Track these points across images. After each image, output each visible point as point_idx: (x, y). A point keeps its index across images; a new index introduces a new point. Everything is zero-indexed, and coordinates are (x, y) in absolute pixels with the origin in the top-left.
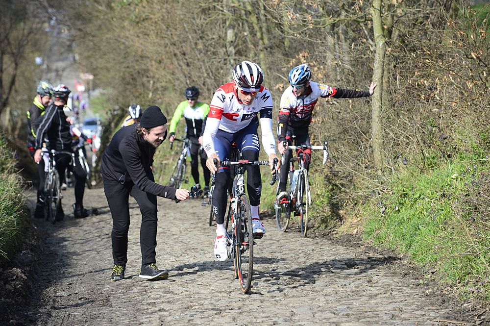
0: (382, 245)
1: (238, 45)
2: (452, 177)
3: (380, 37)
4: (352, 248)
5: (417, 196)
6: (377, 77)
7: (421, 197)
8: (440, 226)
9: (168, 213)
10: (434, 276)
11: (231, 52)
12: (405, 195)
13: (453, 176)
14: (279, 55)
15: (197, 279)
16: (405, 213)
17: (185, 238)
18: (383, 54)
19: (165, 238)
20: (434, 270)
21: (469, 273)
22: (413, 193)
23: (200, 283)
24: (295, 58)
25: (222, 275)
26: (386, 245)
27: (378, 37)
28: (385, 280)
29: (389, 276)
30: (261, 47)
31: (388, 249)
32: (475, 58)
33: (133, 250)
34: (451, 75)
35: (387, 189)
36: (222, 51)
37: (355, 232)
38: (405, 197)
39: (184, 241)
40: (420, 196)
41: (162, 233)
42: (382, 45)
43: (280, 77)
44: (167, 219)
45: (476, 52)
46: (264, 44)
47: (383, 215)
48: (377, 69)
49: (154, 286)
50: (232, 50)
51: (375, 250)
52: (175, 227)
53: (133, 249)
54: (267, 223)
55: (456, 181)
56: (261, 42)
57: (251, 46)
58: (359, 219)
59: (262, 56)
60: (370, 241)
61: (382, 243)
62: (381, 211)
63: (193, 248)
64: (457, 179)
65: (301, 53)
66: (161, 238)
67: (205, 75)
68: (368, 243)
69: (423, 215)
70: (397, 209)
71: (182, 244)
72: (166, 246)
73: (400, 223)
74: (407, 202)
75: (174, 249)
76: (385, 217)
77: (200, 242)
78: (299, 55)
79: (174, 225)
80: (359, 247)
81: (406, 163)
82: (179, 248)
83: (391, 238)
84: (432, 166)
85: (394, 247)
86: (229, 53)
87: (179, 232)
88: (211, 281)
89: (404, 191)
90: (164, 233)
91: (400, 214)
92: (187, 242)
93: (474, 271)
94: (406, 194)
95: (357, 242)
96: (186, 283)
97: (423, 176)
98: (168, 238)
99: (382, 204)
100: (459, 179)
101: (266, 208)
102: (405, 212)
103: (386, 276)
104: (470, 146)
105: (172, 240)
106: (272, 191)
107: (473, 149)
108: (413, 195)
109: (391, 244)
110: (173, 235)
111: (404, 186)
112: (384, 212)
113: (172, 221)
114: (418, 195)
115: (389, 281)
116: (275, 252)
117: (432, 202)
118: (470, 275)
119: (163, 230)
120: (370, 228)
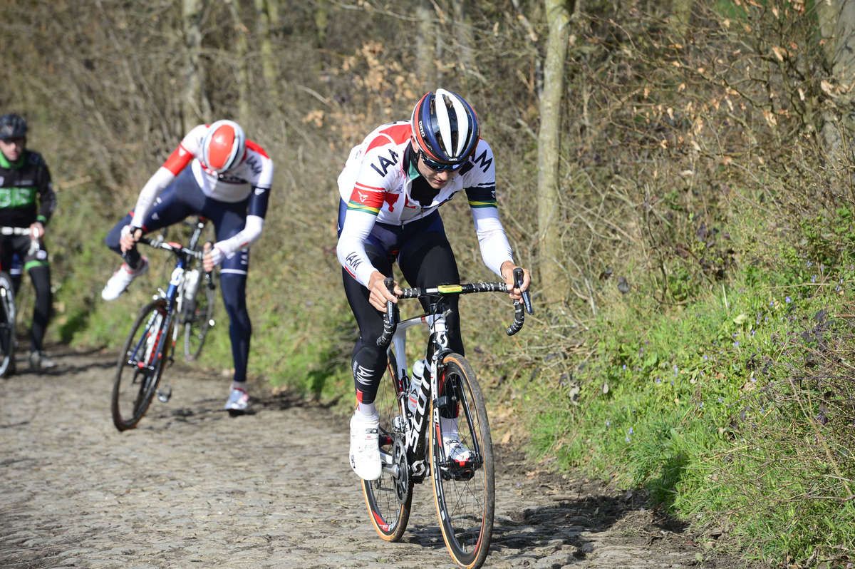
0: (577, 469)
1: (209, 23)
2: (734, 320)
3: (559, 10)
4: (507, 476)
5: (651, 361)
6: (550, 97)
7: (662, 364)
8: (721, 430)
9: (62, 393)
10: (721, 545)
11: (193, 37)
12: (622, 360)
13: (739, 320)
14: (305, 47)
15: (187, 549)
16: (625, 400)
17: (120, 449)
18: (565, 48)
19: (77, 451)
20: (716, 531)
21: (815, 541)
22: (642, 355)
23: (195, 557)
24: (352, 54)
25: (241, 539)
26: (587, 470)
27: (553, 10)
28: (612, 553)
29: (617, 544)
30: (262, 29)
31: (592, 480)
32: (781, 58)
33: (9, 479)
34: (730, 95)
35: (581, 346)
36: (172, 36)
37: (506, 439)
38: (622, 363)
39: (123, 458)
40: (657, 364)
41: (64, 438)
42: (564, 28)
43: (312, 96)
44: (66, 406)
45: (784, 47)
46: (269, 22)
47: (575, 403)
48: (552, 81)
49: (89, 564)
50: (195, 34)
51: (563, 483)
52: (91, 424)
53: (8, 475)
54: (294, 416)
55: (744, 330)
56: (263, 18)
57: (240, 27)
58: (510, 411)
59: (266, 48)
60: (547, 460)
61: (576, 466)
62: (572, 395)
63: (148, 473)
64: (745, 325)
65: (367, 43)
66: (67, 451)
67: (133, 87)
68: (542, 465)
69: (670, 404)
70: (606, 390)
71: (118, 466)
72: (85, 471)
73: (619, 422)
74: (629, 373)
75: (106, 476)
76: (579, 408)
77: (159, 459)
78: (361, 47)
79: (86, 420)
80: (524, 473)
81: (625, 289)
82: (118, 474)
83: (597, 452)
84: (685, 297)
85: (606, 475)
86: (189, 40)
87: (103, 438)
88: (221, 551)
89: (621, 350)
90: (67, 438)
91: (612, 402)
92: (129, 461)
93: (830, 537)
94: (626, 358)
95: (517, 463)
96: (163, 556)
97: (663, 319)
98: (82, 452)
99: (571, 378)
100: (750, 327)
101: (285, 382)
102: (626, 398)
103: (612, 543)
104: (781, 255)
105: (93, 455)
106: (293, 347)
107: (786, 260)
108: (642, 359)
109: (597, 469)
110: (93, 444)
111: (620, 340)
112: (576, 396)
113: (78, 412)
114: (654, 360)
115: (621, 554)
116: (338, 485)
117: (694, 377)
118: (818, 546)
119: (66, 432)
120: (546, 433)
